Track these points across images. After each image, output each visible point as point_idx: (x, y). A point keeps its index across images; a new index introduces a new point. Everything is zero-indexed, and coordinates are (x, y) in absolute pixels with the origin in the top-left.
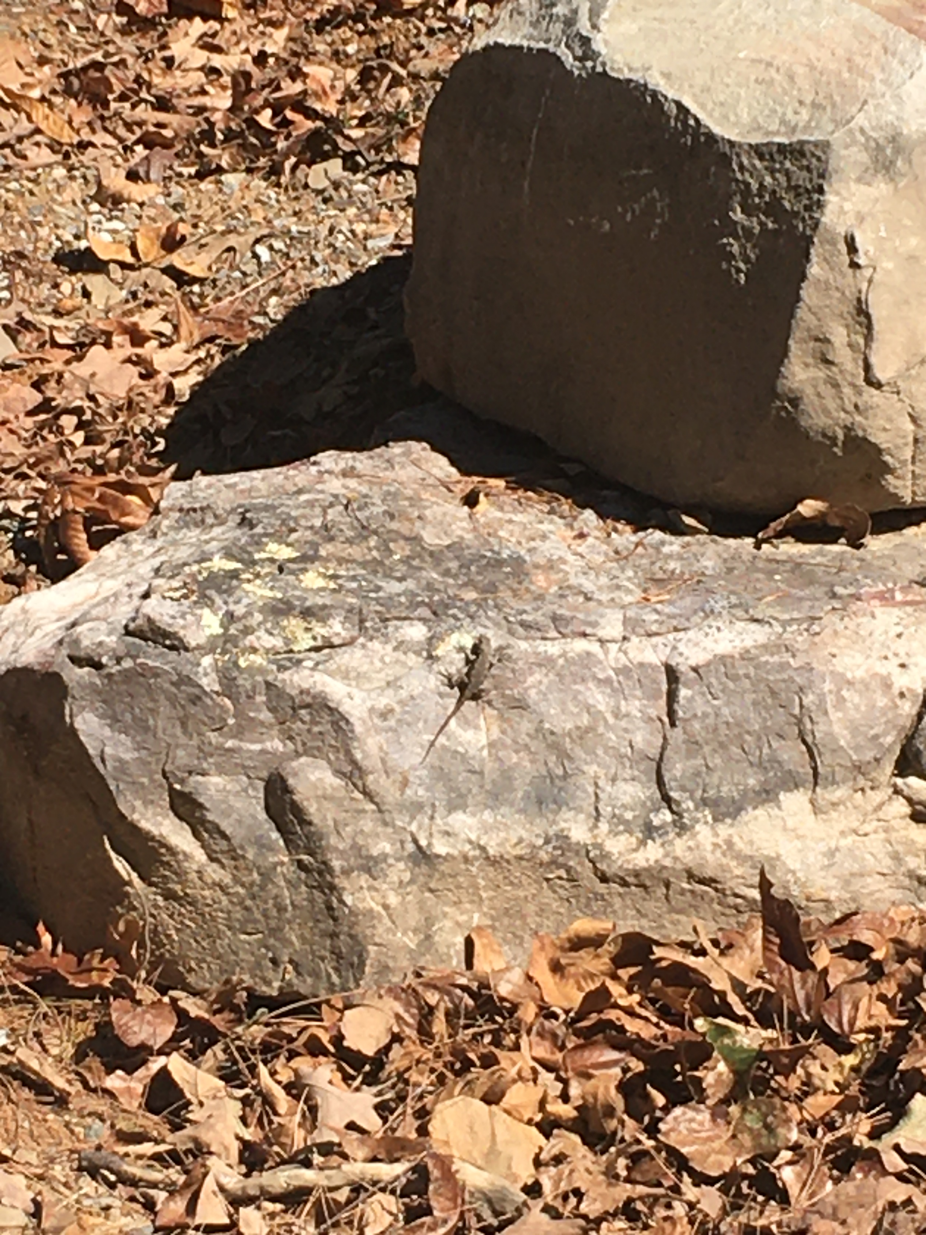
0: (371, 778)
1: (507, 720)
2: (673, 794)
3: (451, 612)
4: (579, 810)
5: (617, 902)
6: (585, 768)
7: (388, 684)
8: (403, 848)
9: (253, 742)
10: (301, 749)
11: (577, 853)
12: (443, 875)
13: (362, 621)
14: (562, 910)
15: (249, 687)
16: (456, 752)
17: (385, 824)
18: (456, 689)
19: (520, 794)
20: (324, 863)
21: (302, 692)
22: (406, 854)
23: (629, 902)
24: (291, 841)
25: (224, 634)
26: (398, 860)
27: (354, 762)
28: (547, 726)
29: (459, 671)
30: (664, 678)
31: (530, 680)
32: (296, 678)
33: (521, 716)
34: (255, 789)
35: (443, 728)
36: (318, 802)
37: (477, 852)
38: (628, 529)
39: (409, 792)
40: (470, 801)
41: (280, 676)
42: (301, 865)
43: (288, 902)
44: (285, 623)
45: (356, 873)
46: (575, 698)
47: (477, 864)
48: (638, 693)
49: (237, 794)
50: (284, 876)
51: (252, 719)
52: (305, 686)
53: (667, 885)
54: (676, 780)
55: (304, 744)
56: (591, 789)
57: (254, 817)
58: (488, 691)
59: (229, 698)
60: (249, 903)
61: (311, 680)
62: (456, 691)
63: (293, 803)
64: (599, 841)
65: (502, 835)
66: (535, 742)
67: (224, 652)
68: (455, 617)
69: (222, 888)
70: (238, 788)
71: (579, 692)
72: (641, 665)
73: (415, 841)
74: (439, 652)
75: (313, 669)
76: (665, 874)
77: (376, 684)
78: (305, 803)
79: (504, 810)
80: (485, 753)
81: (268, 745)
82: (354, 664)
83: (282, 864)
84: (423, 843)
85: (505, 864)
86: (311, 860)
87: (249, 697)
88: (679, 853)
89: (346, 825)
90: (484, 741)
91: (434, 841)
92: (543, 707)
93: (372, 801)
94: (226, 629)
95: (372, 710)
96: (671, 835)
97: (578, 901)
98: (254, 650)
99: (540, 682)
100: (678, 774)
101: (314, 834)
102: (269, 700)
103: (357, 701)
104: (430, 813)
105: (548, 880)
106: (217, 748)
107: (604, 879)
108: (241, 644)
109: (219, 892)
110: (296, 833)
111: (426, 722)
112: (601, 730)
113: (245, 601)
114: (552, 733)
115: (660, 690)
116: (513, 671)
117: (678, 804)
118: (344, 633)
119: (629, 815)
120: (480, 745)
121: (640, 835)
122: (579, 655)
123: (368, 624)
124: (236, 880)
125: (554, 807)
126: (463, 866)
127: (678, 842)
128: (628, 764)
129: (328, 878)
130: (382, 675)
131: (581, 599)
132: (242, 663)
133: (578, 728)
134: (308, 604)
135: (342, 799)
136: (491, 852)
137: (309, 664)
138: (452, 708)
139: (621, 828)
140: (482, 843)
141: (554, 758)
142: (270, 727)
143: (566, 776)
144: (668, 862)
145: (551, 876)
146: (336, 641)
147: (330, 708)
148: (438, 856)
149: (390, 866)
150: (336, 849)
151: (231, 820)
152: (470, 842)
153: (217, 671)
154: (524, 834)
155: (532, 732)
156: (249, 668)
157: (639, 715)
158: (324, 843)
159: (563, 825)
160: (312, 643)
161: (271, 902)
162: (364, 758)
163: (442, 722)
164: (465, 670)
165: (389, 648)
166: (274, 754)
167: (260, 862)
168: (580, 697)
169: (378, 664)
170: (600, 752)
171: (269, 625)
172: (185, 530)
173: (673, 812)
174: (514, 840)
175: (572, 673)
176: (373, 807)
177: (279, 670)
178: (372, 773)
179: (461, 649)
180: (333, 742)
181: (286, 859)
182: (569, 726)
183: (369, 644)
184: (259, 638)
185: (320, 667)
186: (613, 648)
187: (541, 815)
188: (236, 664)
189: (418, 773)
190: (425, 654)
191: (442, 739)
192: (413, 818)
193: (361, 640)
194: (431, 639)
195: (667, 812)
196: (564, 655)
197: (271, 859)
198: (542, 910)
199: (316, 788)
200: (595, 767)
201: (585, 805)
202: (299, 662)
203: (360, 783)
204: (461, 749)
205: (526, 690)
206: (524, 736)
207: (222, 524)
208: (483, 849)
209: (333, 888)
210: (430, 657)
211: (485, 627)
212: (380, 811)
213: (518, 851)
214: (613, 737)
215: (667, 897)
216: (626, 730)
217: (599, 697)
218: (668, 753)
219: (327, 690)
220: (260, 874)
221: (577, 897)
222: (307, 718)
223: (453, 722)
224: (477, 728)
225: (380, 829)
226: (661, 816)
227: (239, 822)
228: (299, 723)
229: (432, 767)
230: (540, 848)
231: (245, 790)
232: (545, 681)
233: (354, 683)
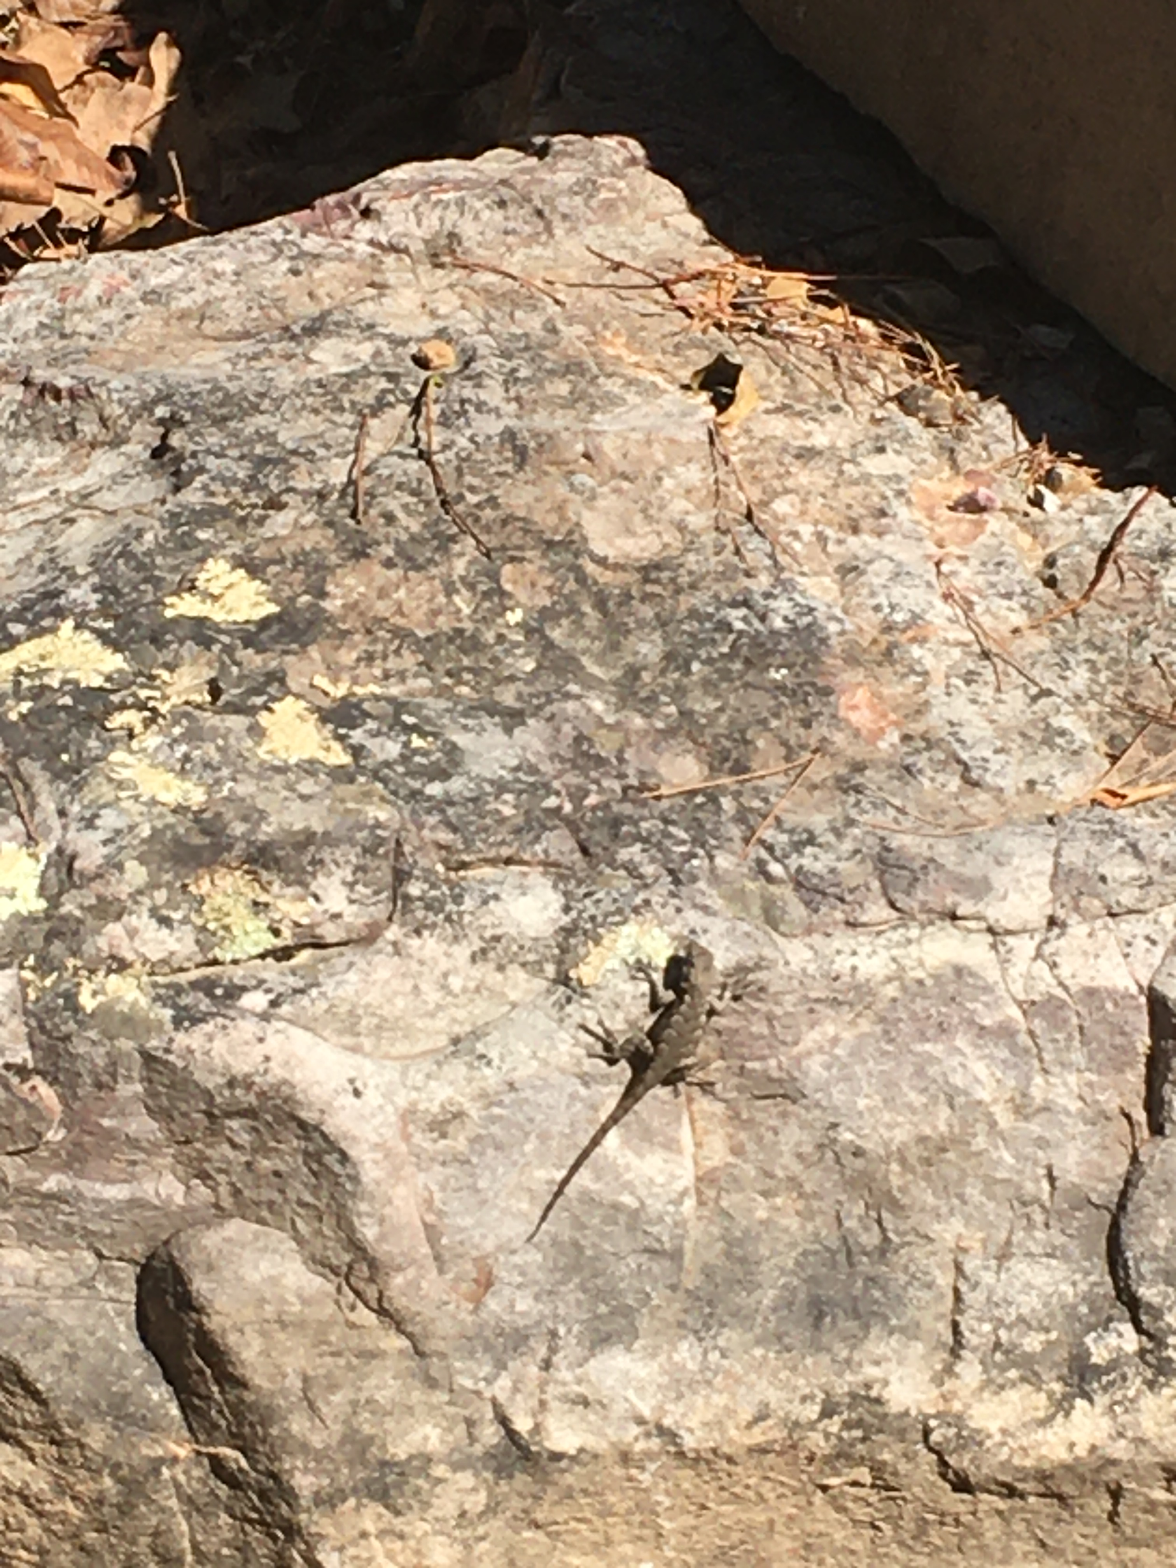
0: (398, 1280)
1: (749, 1124)
2: (1147, 1293)
3: (624, 855)
4: (911, 1332)
5: (992, 1528)
6: (935, 1229)
7: (456, 1041)
8: (472, 1439)
9: (108, 1181)
10: (227, 1202)
11: (901, 1435)
12: (569, 1494)
13: (400, 876)
14: (857, 1545)
15: (101, 1062)
16: (617, 1207)
17: (432, 1383)
18: (623, 1064)
19: (769, 1296)
20: (274, 1476)
21: (231, 1084)
22: (478, 1449)
23: (1019, 1527)
24: (195, 1409)
25: (48, 916)
26: (456, 1467)
27: (355, 1245)
28: (847, 1136)
29: (632, 1024)
30: (1143, 1021)
31: (811, 1038)
32: (219, 1046)
33: (784, 1115)
34: (113, 1281)
35: (585, 1154)
36: (263, 1334)
37: (655, 1443)
38: (1085, 476)
39: (493, 1304)
40: (644, 1323)
41: (181, 1039)
42: (217, 1466)
43: (186, 1544)
44: (205, 886)
45: (352, 1502)
46: (920, 1072)
47: (652, 1467)
48: (1078, 1057)
49: (67, 1293)
50: (178, 1486)
51: (110, 1134)
52: (241, 1067)
53: (1116, 1494)
54: (1155, 1258)
55: (236, 1193)
56: (944, 1280)
57: (107, 1347)
58: (703, 1065)
59: (53, 1082)
60: (91, 1537)
61: (259, 1051)
62: (624, 1070)
63: (202, 1333)
64: (957, 1406)
65: (720, 1400)
66: (817, 1173)
67: (45, 966)
68: (632, 870)
69: (25, 1500)
70: (72, 1278)
71: (932, 1059)
72: (1090, 993)
73: (504, 1421)
74: (585, 973)
75: (265, 1017)
76: (1113, 1474)
77: (424, 1045)
78: (232, 1339)
79: (729, 1337)
80: (689, 1204)
81: (148, 1189)
82: (373, 997)
83: (175, 1460)
84: (522, 1424)
85: (724, 1464)
86: (244, 1463)
87: (99, 1086)
88: (1149, 1427)
89: (333, 1387)
90: (686, 1178)
91: (551, 1423)
92: (838, 1095)
93: (400, 1329)
94: (54, 902)
95: (408, 1115)
96: (1135, 1385)
97: (897, 1528)
98: (121, 966)
99: (835, 1041)
100: (1160, 1242)
101: (251, 1407)
102: (152, 1094)
103: (372, 1097)
104: (543, 1352)
105: (825, 1488)
106: (18, 1191)
107: (962, 1485)
108: (88, 948)
109: (21, 1509)
110: (208, 1398)
111: (544, 1137)
112: (980, 1142)
113: (109, 820)
114: (858, 1153)
115: (1129, 1049)
116: (770, 1019)
117: (1157, 1313)
118: (350, 912)
119: (1033, 1343)
120: (679, 1186)
121: (1057, 1387)
122: (937, 977)
123: (414, 889)
124: (61, 1489)
125: (852, 1325)
126: (619, 1471)
127: (1149, 1401)
128: (1039, 1217)
129: (284, 1509)
130: (441, 1022)
131: (955, 784)
132: (87, 1002)
133: (922, 1140)
134: (267, 830)
135: (324, 1326)
136: (689, 1442)
137: (256, 1000)
138: (612, 1104)
139: (1013, 1374)
140: (667, 1422)
141: (859, 1209)
142: (154, 1149)
143: (885, 1248)
144: (1120, 1450)
145: (833, 1481)
146: (330, 932)
147: (302, 1124)
148: (556, 1457)
149: (439, 1481)
150: (305, 1448)
151: (52, 1356)
152: (640, 1421)
153: (26, 1012)
154: (773, 1396)
155: (807, 1149)
156: (104, 1012)
157: (1075, 1106)
158: (274, 1431)
159: (871, 1371)
160: (270, 942)
161: (144, 1540)
162: (382, 1238)
163: (584, 1141)
164: (649, 1022)
165: (462, 952)
166: (163, 1209)
167: (120, 1456)
168: (932, 1071)
169: (433, 996)
170: (973, 1192)
171: (161, 896)
172: (29, 445)
173: (1139, 1329)
174: (746, 1415)
175: (914, 1017)
176: (404, 1343)
177: (177, 1022)
178: (400, 1269)
179: (641, 968)
180: (308, 1198)
181: (183, 1452)
182: (900, 1136)
183: (414, 942)
184: (132, 933)
185: (285, 1009)
186: (1024, 946)
187: (817, 1347)
188: (71, 999)
189: (516, 1259)
190: (550, 970)
191: (584, 1178)
192: (500, 1365)
193: (393, 932)
194: (568, 931)
195: (1127, 1328)
196: (898, 976)
197: (145, 1451)
198: (807, 1547)
199: (262, 1301)
200: (957, 1225)
201: (927, 1321)
202: (234, 992)
203: (372, 1293)
204: (627, 1199)
205: (798, 1060)
206: (788, 1159)
207: (117, 442)
208: (668, 1435)
209: (292, 1531)
210: (563, 980)
211: (706, 909)
212: (420, 1353)
213: (757, 1436)
214: (1009, 1159)
215: (1113, 1516)
216: (1042, 1143)
217: (980, 1069)
218: (1142, 1194)
219: (297, 1077)
220: (119, 1481)
221: (895, 1521)
222: (244, 1138)
223: (612, 1138)
224: (671, 1145)
225: (416, 1396)
226: (1112, 1340)
227: (72, 1358)
228: (226, 1148)
229: (555, 1242)
230: (812, 1426)
231: (88, 1284)
232: (847, 1035)
233: (367, 1043)
